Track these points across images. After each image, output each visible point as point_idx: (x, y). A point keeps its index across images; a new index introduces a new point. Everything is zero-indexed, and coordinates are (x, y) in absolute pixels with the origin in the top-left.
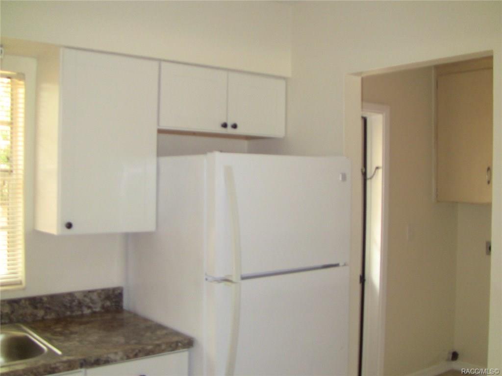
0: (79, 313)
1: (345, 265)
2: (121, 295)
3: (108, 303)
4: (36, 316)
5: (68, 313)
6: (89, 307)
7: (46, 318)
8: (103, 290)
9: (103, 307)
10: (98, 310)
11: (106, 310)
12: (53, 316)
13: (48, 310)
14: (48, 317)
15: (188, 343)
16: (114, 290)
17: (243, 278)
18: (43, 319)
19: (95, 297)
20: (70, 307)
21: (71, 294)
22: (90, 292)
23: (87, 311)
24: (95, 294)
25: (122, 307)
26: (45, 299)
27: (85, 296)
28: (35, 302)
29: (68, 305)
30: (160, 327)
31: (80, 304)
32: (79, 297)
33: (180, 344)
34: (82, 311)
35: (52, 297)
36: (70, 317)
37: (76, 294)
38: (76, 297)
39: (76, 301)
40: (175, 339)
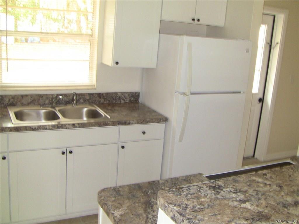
0: (119, 102)
1: (244, 93)
2: (139, 95)
3: (132, 99)
4: (100, 101)
5: (114, 102)
6: (124, 100)
7: (104, 103)
8: (130, 93)
9: (130, 100)
10: (127, 101)
11: (131, 102)
12: (108, 102)
13: (105, 99)
14: (105, 103)
15: (165, 120)
16: (136, 93)
17: (191, 94)
18: (103, 103)
19: (127, 95)
20: (115, 99)
21: (116, 93)
22: (124, 93)
23: (122, 102)
24: (127, 94)
25: (139, 101)
26: (104, 94)
27: (122, 95)
28: (100, 95)
29: (114, 98)
30: (154, 111)
31: (120, 98)
32: (120, 95)
33: (161, 120)
34: (121, 102)
35: (108, 94)
36: (115, 103)
37: (118, 94)
38: (118, 95)
39: (118, 97)
40: (160, 117)
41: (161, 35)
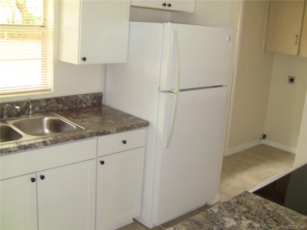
0: (80, 106)
2: (102, 96)
3: (95, 101)
4: (58, 108)
5: (75, 106)
6: (85, 103)
7: (63, 109)
8: (93, 94)
9: (92, 103)
10: (89, 105)
11: (94, 105)
12: (67, 108)
13: (64, 104)
14: (65, 108)
15: (145, 124)
16: (98, 94)
17: (181, 90)
18: (62, 110)
19: (88, 97)
20: (76, 103)
21: (76, 96)
22: (86, 95)
23: (84, 105)
24: (89, 96)
25: (102, 104)
26: (63, 98)
27: (83, 97)
28: (58, 100)
29: (75, 102)
30: (128, 115)
31: (81, 101)
32: (81, 97)
34: (82, 105)
35: (67, 97)
36: (76, 108)
37: (79, 96)
38: (79, 97)
39: (79, 100)
41: (132, 23)
